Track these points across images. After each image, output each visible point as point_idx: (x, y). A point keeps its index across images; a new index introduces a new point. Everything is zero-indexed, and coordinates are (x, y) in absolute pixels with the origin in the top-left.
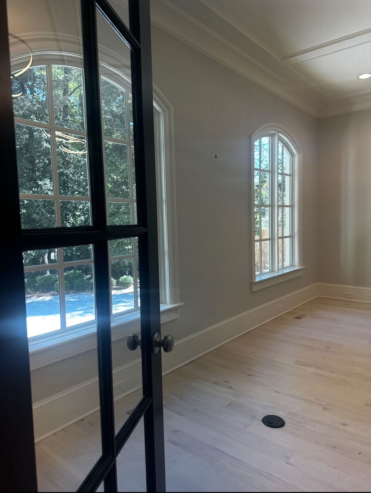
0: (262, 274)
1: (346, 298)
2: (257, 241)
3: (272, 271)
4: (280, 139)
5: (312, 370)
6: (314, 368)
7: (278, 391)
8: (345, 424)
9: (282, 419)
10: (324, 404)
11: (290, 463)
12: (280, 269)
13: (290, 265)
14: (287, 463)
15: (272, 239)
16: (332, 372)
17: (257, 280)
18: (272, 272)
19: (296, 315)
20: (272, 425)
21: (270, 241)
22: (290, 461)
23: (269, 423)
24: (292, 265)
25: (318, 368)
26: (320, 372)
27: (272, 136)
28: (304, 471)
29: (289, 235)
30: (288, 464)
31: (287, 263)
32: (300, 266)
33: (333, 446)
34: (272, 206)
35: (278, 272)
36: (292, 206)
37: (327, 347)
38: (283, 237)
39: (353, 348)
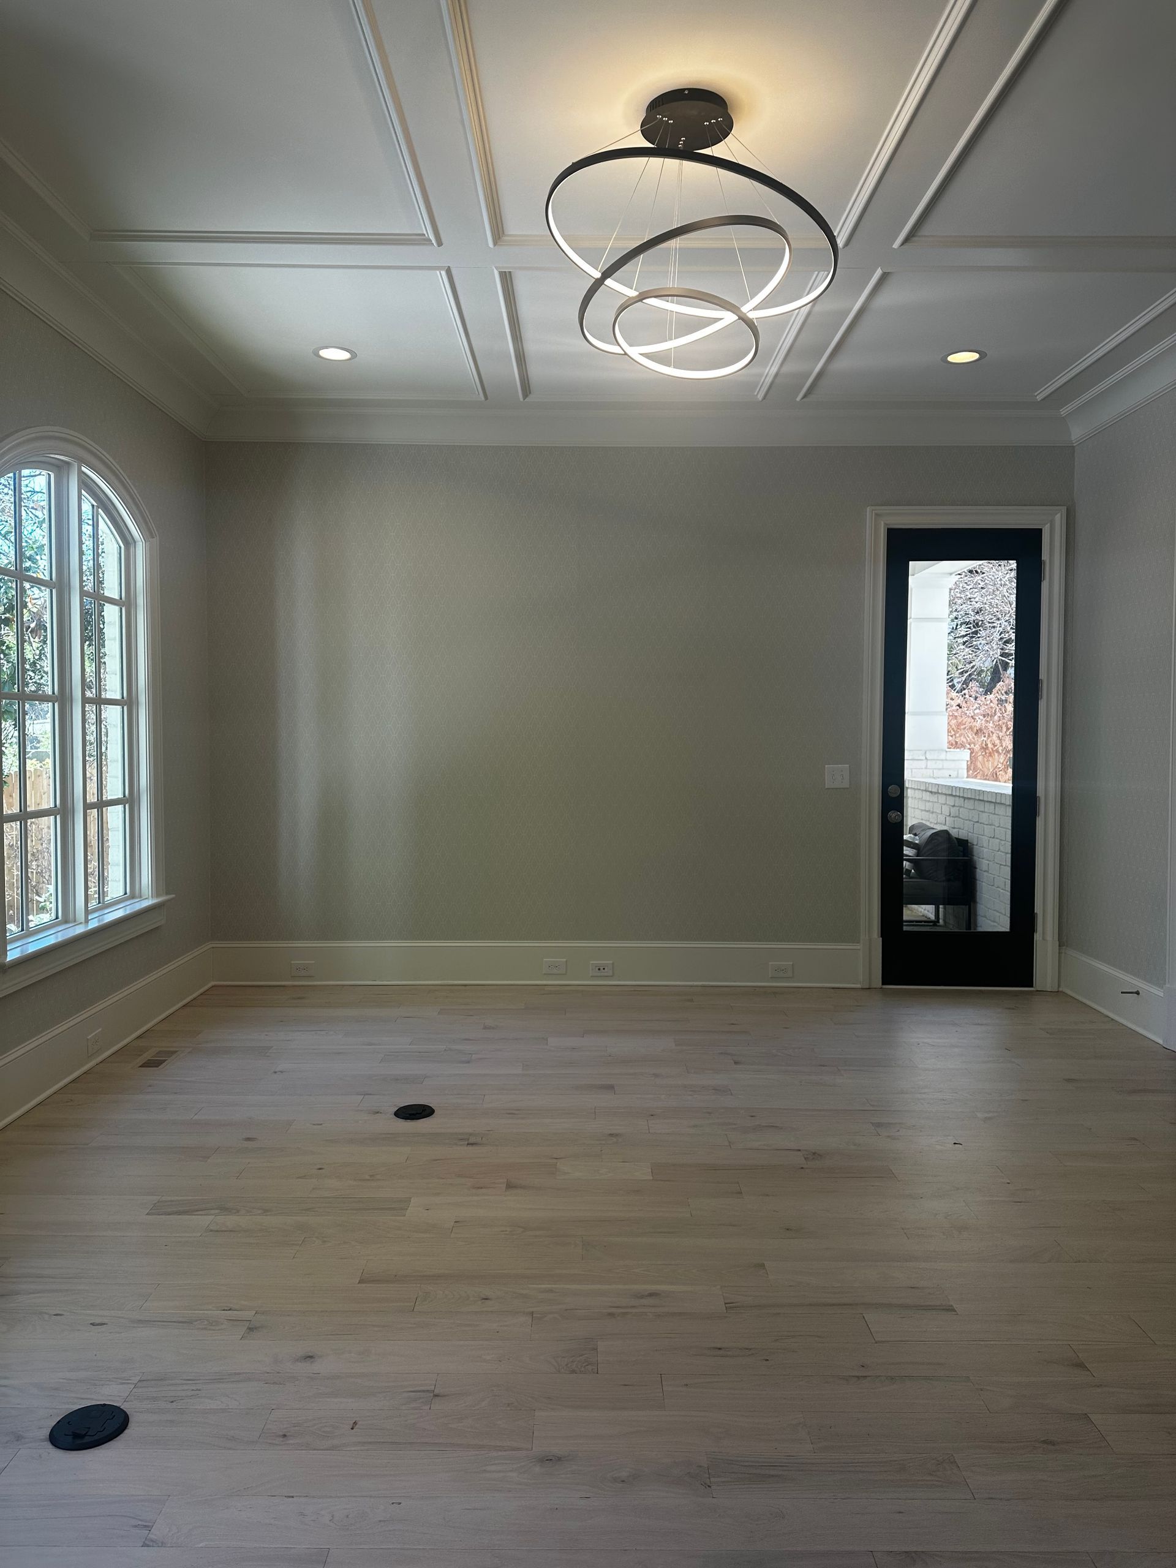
0: (27, 932)
1: (293, 978)
2: (12, 818)
3: (66, 917)
4: (86, 484)
5: (204, 1220)
6: (213, 1212)
7: (98, 1321)
8: (310, 1357)
9: (119, 1408)
10: (248, 1314)
11: (152, 1541)
12: (95, 910)
13: (126, 894)
14: (145, 1545)
15: (63, 811)
16: (266, 1211)
17: (13, 954)
18: (66, 921)
19: (147, 1056)
20: (87, 1439)
21: (58, 817)
22: (155, 1534)
23: (76, 1436)
24: (132, 894)
25: (225, 1210)
26: (231, 1221)
27: (60, 469)
28: (201, 1545)
29: (121, 796)
30: (148, 1546)
31: (115, 888)
32: (158, 895)
33: (281, 1433)
34: (62, 699)
35: (87, 921)
36: (128, 703)
37: (248, 1139)
38: (102, 804)
39: (321, 1124)
